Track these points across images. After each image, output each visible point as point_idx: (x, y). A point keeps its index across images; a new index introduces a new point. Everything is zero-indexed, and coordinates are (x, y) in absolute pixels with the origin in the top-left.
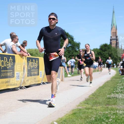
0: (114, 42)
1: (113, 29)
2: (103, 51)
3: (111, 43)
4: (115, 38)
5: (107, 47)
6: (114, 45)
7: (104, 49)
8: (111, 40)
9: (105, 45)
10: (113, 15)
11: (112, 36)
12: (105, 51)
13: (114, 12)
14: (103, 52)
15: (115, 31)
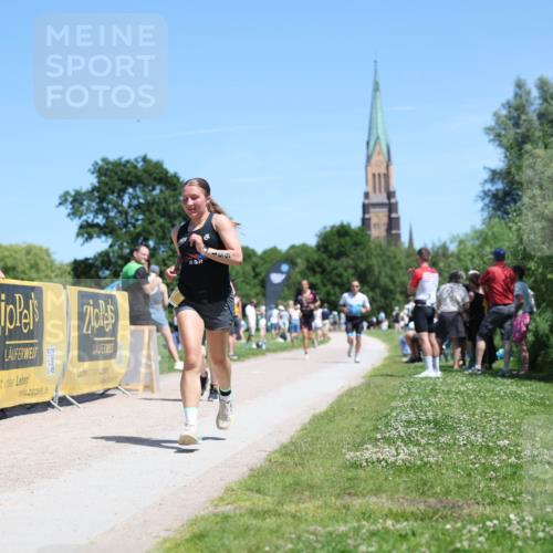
0: (379, 218)
1: (375, 159)
2: (331, 256)
3: (365, 222)
4: (382, 198)
5: (348, 238)
6: (377, 232)
7: (334, 247)
8: (366, 208)
9: (342, 231)
10: (374, 98)
11: (370, 190)
12: (340, 255)
13: (376, 88)
14: (333, 263)
15: (383, 170)
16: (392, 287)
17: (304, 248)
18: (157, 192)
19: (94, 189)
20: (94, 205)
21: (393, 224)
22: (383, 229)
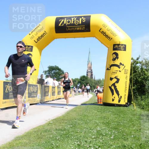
0: (89, 74)
1: (89, 64)
2: (82, 81)
3: (87, 75)
4: (90, 71)
5: (85, 78)
6: (89, 76)
7: (83, 79)
8: (87, 72)
9: (84, 77)
10: (89, 54)
11: (88, 69)
12: (83, 80)
13: (90, 53)
14: (82, 82)
15: (90, 66)
16: (91, 86)
17: (77, 79)
18: (57, 71)
19: (48, 70)
20: (48, 73)
21: (92, 75)
22: (90, 76)
